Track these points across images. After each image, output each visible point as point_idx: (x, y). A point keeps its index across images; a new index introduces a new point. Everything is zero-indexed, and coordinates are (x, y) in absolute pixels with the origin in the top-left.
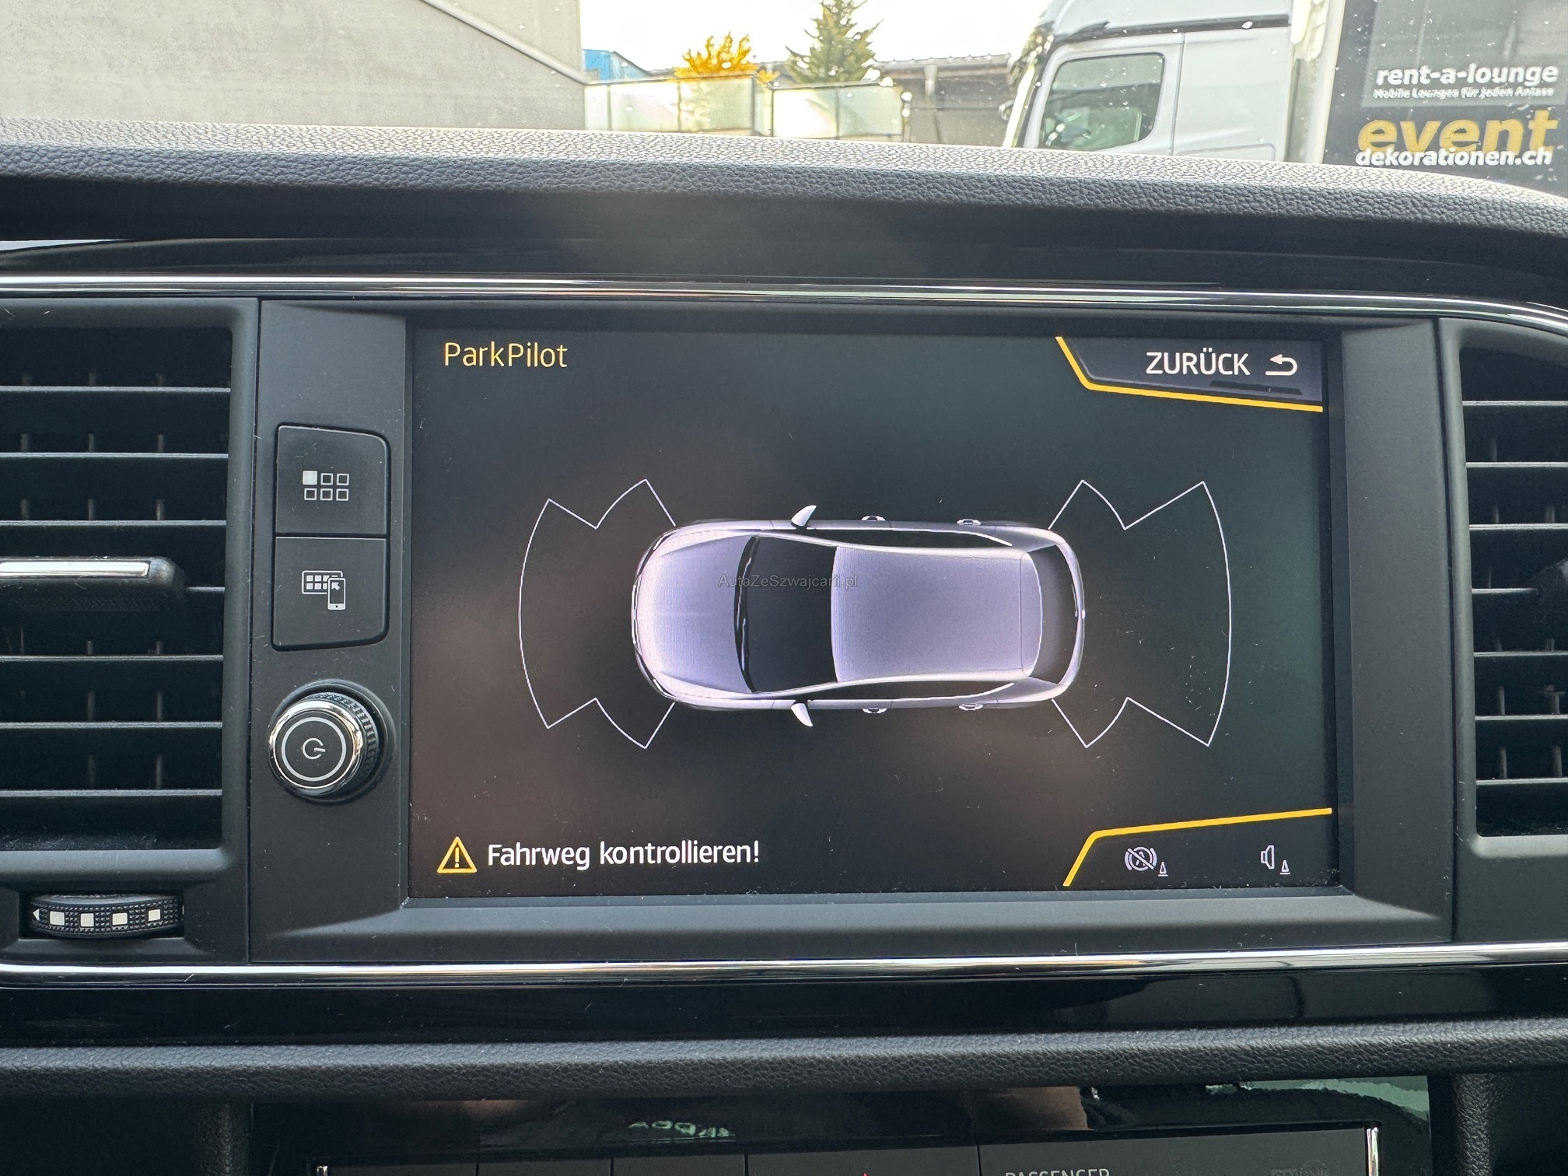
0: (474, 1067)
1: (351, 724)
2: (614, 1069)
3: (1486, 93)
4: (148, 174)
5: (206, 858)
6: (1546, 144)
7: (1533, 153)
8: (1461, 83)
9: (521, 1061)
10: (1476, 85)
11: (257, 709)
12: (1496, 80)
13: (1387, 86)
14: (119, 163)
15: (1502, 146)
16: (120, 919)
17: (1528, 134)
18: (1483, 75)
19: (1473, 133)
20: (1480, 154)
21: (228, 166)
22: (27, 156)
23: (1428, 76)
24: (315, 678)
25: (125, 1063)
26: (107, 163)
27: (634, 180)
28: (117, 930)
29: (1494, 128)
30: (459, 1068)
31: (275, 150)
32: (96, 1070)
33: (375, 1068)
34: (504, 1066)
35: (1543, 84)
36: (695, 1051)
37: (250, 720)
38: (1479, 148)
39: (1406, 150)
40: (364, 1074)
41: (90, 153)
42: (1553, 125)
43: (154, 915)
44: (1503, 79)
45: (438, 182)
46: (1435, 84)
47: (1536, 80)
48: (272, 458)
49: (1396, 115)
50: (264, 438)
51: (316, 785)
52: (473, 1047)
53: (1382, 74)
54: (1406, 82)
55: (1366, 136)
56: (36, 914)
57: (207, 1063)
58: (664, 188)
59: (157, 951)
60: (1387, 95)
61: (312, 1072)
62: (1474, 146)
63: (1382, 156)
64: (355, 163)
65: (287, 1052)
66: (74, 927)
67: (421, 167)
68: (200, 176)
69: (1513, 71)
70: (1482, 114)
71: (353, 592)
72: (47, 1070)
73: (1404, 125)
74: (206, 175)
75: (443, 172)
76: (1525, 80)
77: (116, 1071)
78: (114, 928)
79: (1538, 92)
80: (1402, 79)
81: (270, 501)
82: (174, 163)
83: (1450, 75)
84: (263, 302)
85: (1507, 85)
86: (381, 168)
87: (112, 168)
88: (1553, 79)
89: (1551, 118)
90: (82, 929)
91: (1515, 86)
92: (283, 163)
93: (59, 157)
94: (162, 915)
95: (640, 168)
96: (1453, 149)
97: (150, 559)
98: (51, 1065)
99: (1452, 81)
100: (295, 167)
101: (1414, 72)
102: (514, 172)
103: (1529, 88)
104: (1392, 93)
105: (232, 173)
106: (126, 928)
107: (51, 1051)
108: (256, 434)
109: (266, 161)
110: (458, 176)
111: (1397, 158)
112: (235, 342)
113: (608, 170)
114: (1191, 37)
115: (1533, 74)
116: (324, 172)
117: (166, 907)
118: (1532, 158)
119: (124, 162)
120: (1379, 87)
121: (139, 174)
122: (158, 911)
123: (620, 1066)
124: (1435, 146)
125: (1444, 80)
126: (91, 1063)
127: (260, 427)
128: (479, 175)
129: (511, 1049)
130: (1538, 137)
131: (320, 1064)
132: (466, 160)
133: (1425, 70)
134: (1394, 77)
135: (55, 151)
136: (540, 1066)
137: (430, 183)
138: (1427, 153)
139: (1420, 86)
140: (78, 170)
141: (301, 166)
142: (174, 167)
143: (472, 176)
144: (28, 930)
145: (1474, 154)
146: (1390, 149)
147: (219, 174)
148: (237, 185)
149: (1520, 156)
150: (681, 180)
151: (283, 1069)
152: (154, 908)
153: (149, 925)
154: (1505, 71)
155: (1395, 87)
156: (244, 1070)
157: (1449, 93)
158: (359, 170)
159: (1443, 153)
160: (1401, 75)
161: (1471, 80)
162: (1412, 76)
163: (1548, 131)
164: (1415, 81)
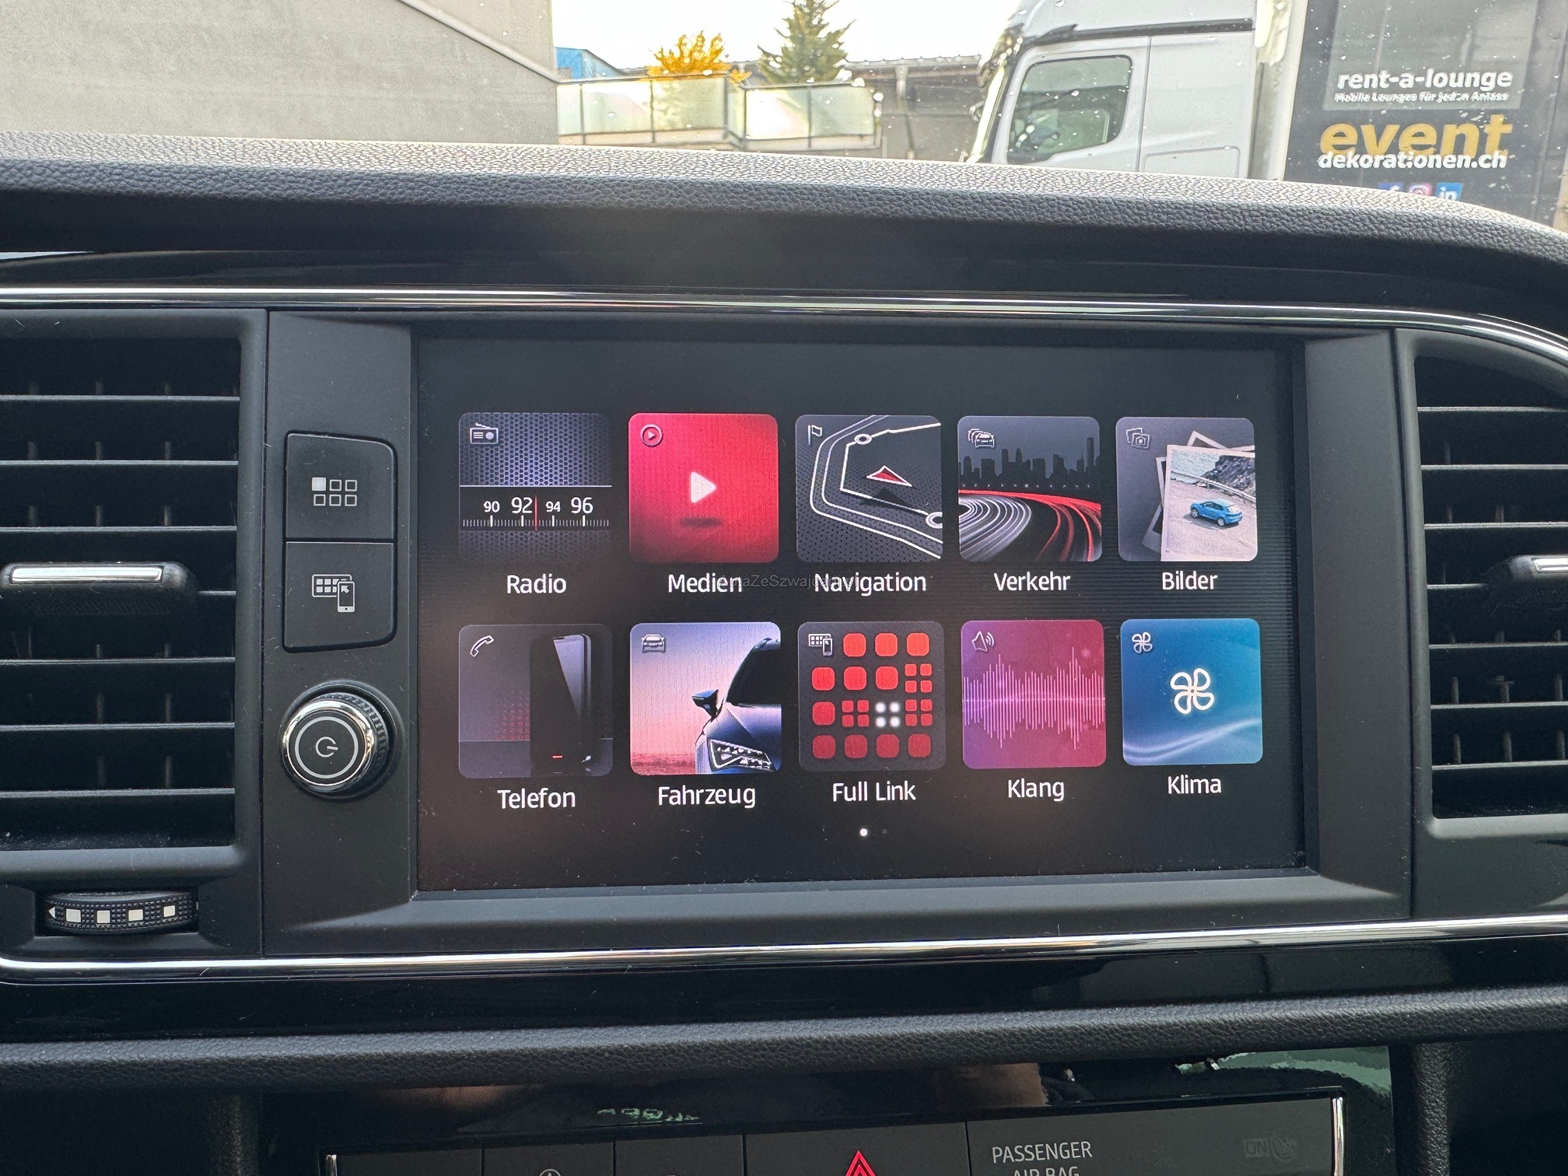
0: (483, 1053)
1: (362, 721)
2: (620, 1052)
3: (1443, 97)
4: (159, 189)
5: (221, 855)
6: (1501, 147)
7: (1489, 157)
8: (1418, 88)
9: (529, 1046)
10: (1433, 89)
11: (268, 709)
12: (1453, 84)
13: (1347, 90)
14: (130, 177)
15: (1458, 149)
16: (136, 915)
17: (1483, 138)
18: (1441, 80)
19: (1431, 137)
20: (1438, 157)
21: (237, 181)
22: (40, 170)
23: (1387, 81)
24: (325, 679)
25: (142, 1056)
26: (117, 177)
27: (633, 196)
28: (133, 926)
29: (1451, 132)
30: (470, 1054)
31: (283, 165)
32: (114, 1063)
33: (388, 1056)
34: (513, 1051)
35: (1498, 89)
36: (696, 1034)
37: (262, 720)
38: (1437, 152)
39: (1366, 153)
40: (378, 1062)
41: (101, 167)
42: (1508, 129)
43: (169, 911)
44: (1460, 84)
45: (443, 197)
46: (1394, 89)
47: (1492, 85)
48: (281, 463)
49: (1356, 118)
50: (274, 446)
51: (328, 783)
52: (482, 1034)
53: (1343, 78)
54: (1366, 86)
55: (1328, 139)
56: (52, 912)
57: (223, 1054)
58: (662, 203)
59: (171, 947)
60: (1347, 98)
61: (327, 1061)
62: (1432, 150)
63: (1343, 160)
64: (362, 178)
65: (301, 1042)
66: (90, 923)
67: (426, 183)
68: (210, 190)
69: (1469, 76)
70: (1439, 119)
71: (361, 595)
72: (65, 1063)
73: (1363, 127)
74: (216, 190)
75: (448, 188)
76: (1481, 85)
77: (134, 1063)
78: (130, 925)
79: (1493, 97)
80: (1362, 83)
81: (280, 506)
82: (185, 178)
83: (1408, 80)
84: (273, 314)
85: (1462, 90)
86: (387, 183)
87: (123, 183)
88: (1509, 84)
89: (1505, 122)
90: (98, 926)
91: (1471, 90)
92: (292, 178)
93: (71, 171)
94: (177, 910)
95: (639, 185)
96: (1412, 153)
97: (164, 564)
98: (68, 1059)
99: (1410, 85)
100: (304, 182)
101: (1374, 77)
102: (517, 187)
103: (1485, 92)
104: (1353, 97)
105: (242, 188)
106: (141, 924)
107: (69, 1045)
108: (266, 442)
109: (274, 176)
110: (462, 192)
111: (1358, 161)
112: (245, 352)
113: (607, 186)
114: (1157, 40)
115: (1488, 79)
116: (331, 187)
117: (180, 903)
118: (1488, 161)
119: (136, 177)
120: (1340, 91)
121: (150, 188)
122: (173, 908)
123: (626, 1049)
124: (1394, 149)
125: (1402, 85)
126: (108, 1056)
127: (269, 436)
128: (483, 190)
129: (519, 1035)
130: (1493, 141)
131: (333, 1053)
132: (469, 176)
133: (1384, 75)
134: (1355, 80)
135: (67, 166)
136: (549, 1050)
137: (436, 198)
138: (1387, 156)
139: (1380, 90)
140: (89, 185)
141: (310, 181)
142: (184, 182)
143: (475, 192)
144: (44, 927)
145: (1432, 158)
146: (1351, 152)
147: (228, 189)
148: (245, 199)
149: (1476, 159)
150: (678, 196)
151: (297, 1059)
152: (170, 904)
153: (164, 921)
154: (1461, 76)
155: (1356, 91)
156: (260, 1060)
157: (1408, 97)
158: (366, 185)
159: (1402, 156)
160: (1361, 80)
161: (1428, 85)
162: (1371, 80)
163: (1503, 135)
164: (1374, 85)
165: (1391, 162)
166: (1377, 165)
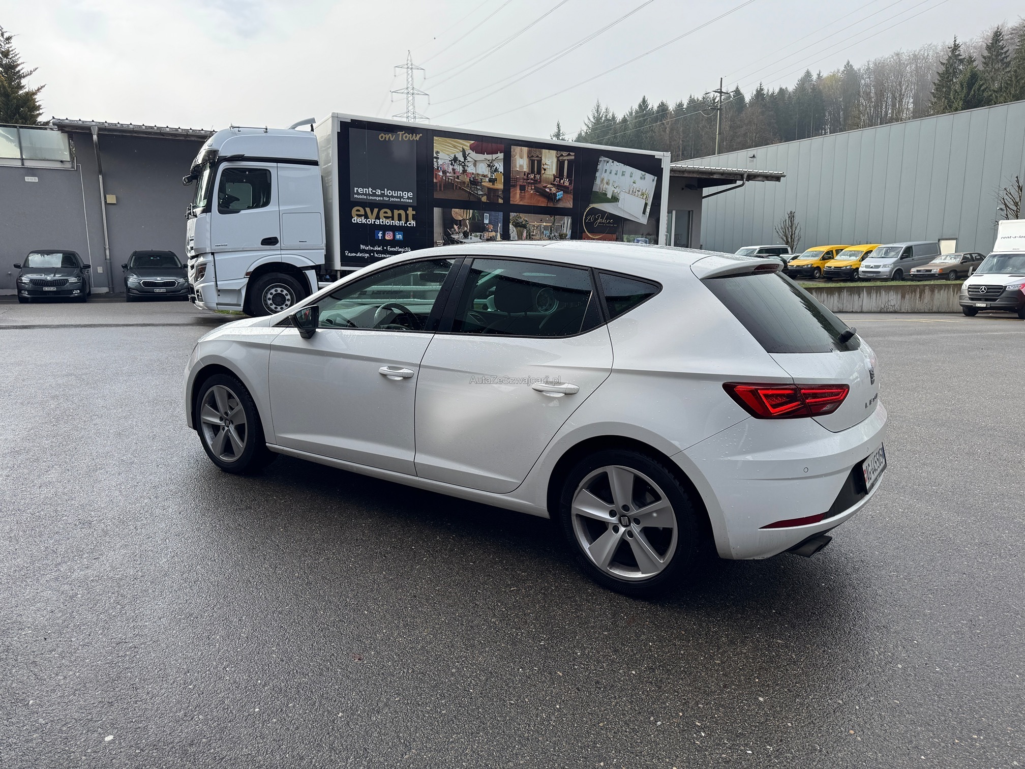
3: (392, 199)
6: (413, 220)
7: (410, 222)
8: (383, 195)
10: (387, 196)
12: (394, 195)
13: (358, 194)
15: (400, 219)
17: (407, 216)
18: (390, 193)
19: (390, 214)
20: (394, 222)
23: (372, 191)
29: (396, 212)
35: (409, 198)
38: (393, 220)
42: (414, 213)
44: (396, 195)
46: (374, 195)
47: (406, 196)
49: (363, 204)
53: (356, 189)
54: (365, 192)
55: (354, 212)
60: (358, 197)
62: (391, 219)
63: (361, 221)
69: (399, 192)
70: (393, 207)
73: (366, 208)
76: (403, 196)
79: (408, 201)
83: (379, 192)
85: (397, 197)
88: (412, 197)
89: (413, 210)
91: (400, 197)
96: (384, 219)
99: (380, 194)
101: (367, 189)
103: (405, 199)
104: (360, 197)
111: (366, 221)
115: (405, 194)
118: (410, 224)
120: (356, 194)
124: (378, 217)
125: (377, 193)
130: (410, 217)
133: (370, 189)
134: (360, 190)
138: (376, 220)
139: (369, 195)
145: (391, 222)
146: (363, 218)
149: (405, 223)
154: (396, 192)
155: (361, 194)
157: (380, 198)
159: (381, 220)
160: (362, 190)
161: (386, 194)
162: (366, 191)
163: (413, 215)
164: (367, 193)
165: (377, 222)
166: (373, 223)
